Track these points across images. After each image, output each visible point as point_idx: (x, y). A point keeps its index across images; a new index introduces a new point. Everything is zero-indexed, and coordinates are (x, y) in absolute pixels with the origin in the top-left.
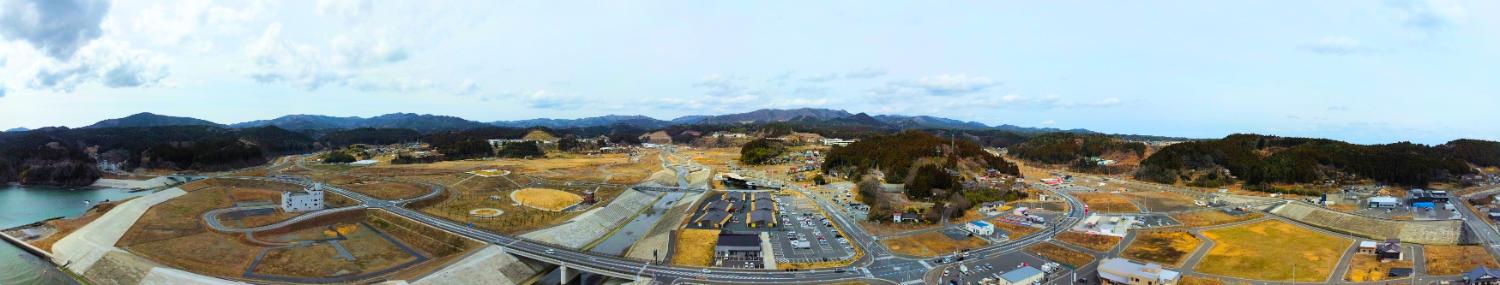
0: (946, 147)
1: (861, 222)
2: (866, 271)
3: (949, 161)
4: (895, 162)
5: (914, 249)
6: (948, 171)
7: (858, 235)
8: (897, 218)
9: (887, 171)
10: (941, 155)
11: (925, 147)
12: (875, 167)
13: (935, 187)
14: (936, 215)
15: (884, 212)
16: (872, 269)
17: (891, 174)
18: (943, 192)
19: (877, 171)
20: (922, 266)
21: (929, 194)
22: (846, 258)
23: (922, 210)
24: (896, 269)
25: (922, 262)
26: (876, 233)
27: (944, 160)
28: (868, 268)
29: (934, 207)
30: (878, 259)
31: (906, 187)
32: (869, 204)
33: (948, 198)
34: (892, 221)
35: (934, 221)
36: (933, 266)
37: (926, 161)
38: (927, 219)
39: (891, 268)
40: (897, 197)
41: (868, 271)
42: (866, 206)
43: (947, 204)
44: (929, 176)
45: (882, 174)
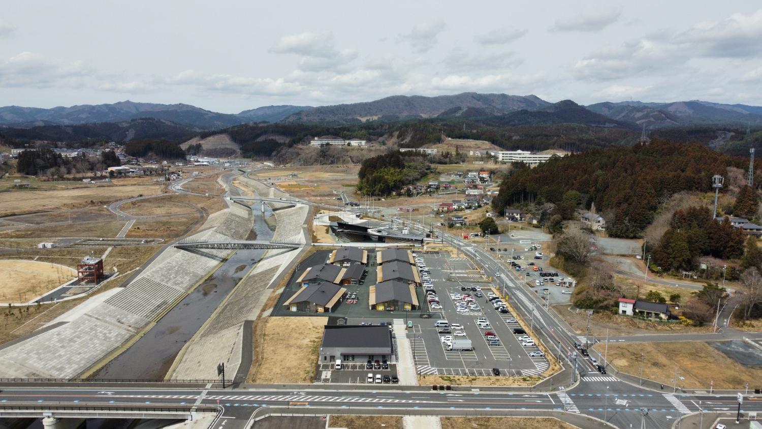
0: (733, 172)
1: (559, 308)
2: (565, 399)
3: (740, 201)
4: (626, 199)
5: (655, 369)
6: (735, 222)
7: (551, 331)
8: (627, 308)
9: (611, 215)
10: (724, 190)
11: (689, 173)
12: (588, 208)
13: (706, 253)
14: (703, 309)
15: (601, 294)
16: (575, 395)
17: (618, 219)
18: (725, 266)
19: (592, 214)
20: (669, 406)
21: (690, 266)
22: (531, 372)
23: (674, 298)
24: (619, 402)
25: (670, 397)
26: (587, 332)
27: (730, 200)
28: (569, 393)
29: (701, 295)
30: (587, 379)
31: (647, 249)
32: (573, 275)
33: (733, 277)
34: (616, 313)
35: (701, 321)
36: (692, 408)
37: (689, 201)
38: (684, 314)
39: (612, 399)
40: (627, 264)
41: (569, 400)
42: (569, 279)
43: (730, 289)
44: (695, 231)
45: (601, 219)
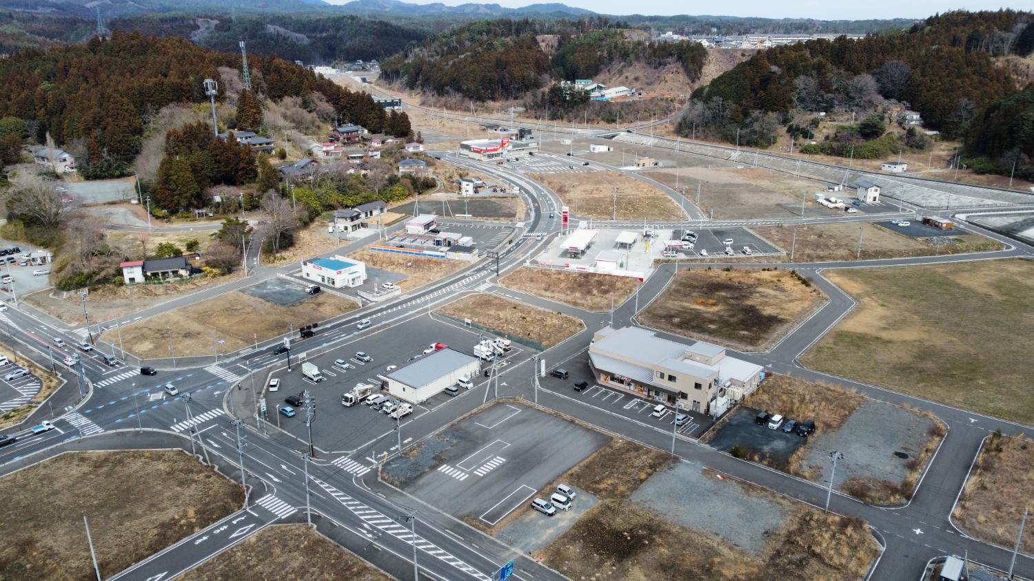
0: (227, 73)
1: (34, 298)
2: (73, 417)
3: (241, 110)
4: (97, 122)
5: (188, 342)
6: (241, 138)
7: (31, 334)
8: (134, 273)
9: (81, 148)
10: (220, 98)
11: (173, 78)
12: (42, 141)
13: (216, 182)
14: (227, 251)
15: (94, 264)
16: (92, 411)
17: (93, 154)
18: (239, 193)
19: (50, 149)
20: (214, 379)
21: (201, 201)
22: (15, 403)
23: (192, 246)
24: (153, 397)
25: (213, 369)
26: (87, 319)
27: (230, 110)
28: (81, 411)
29: (222, 235)
30: (103, 384)
31: (142, 189)
32: (45, 245)
33: (253, 206)
34: (122, 284)
35: (228, 267)
36: (240, 372)
37: (181, 116)
38: (208, 263)
39: (143, 397)
40: (120, 214)
41: (84, 421)
42: (40, 253)
43: (252, 221)
44: (198, 155)
45: (66, 156)
